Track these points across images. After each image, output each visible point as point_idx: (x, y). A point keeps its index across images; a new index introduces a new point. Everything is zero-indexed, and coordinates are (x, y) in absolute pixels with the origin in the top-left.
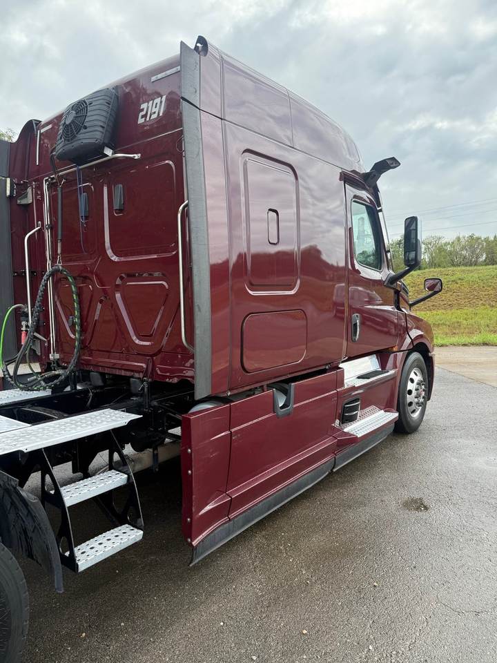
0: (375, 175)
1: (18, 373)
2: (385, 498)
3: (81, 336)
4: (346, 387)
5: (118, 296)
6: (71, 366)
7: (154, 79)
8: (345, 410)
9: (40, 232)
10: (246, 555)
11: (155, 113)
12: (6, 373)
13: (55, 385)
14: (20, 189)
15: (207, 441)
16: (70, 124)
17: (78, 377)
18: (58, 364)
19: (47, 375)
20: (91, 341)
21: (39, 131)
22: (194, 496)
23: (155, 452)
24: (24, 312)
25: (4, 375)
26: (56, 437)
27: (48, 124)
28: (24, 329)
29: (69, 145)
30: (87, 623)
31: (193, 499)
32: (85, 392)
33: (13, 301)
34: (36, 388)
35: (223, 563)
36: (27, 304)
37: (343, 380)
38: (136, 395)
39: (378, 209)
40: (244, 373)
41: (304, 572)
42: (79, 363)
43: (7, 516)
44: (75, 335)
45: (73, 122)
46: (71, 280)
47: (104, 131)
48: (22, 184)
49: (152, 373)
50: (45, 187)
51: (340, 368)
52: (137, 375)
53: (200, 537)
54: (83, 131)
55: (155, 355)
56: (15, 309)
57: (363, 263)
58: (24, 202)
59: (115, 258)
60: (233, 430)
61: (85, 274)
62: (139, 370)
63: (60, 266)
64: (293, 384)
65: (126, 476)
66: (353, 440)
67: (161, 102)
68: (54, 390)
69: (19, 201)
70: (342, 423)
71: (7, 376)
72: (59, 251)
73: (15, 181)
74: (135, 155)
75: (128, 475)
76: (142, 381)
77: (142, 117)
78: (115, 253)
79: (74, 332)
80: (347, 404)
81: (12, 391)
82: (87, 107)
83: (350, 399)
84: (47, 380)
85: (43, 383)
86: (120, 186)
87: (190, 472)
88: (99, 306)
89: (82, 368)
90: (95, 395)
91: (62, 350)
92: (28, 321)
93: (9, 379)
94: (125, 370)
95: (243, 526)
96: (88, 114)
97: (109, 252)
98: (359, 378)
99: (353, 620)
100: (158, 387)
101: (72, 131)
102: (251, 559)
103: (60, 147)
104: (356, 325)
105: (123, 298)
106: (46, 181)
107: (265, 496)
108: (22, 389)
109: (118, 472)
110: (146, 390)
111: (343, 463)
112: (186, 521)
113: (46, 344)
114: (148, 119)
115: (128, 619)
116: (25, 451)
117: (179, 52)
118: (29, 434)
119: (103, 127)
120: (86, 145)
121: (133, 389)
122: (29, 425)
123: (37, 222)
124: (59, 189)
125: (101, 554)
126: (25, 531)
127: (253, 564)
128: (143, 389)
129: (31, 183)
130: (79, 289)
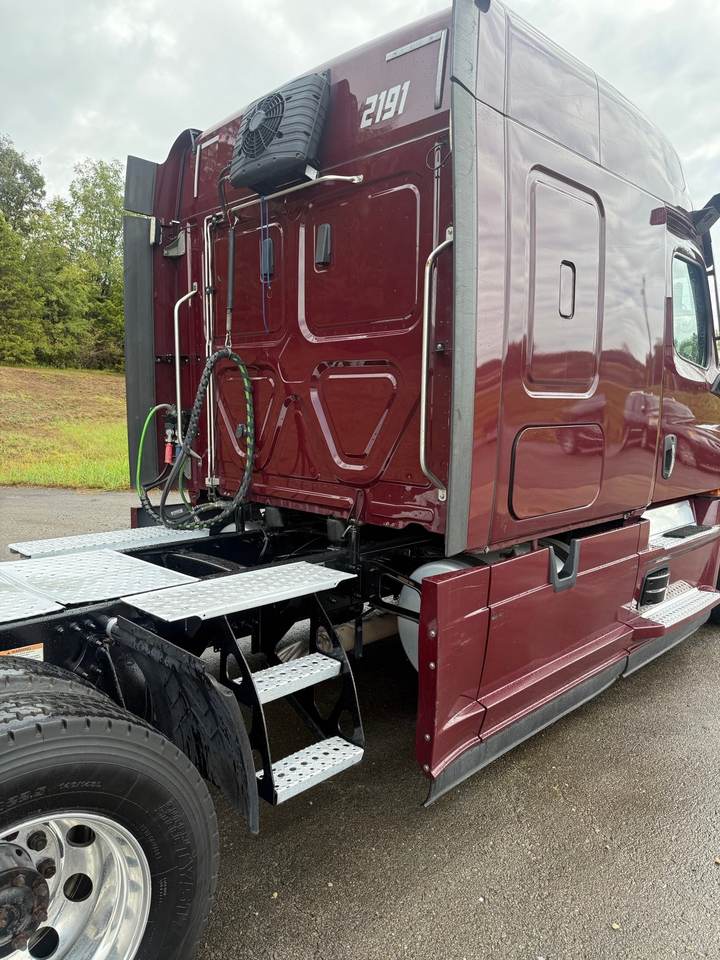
0: (711, 216)
1: (167, 503)
2: (709, 724)
3: (254, 453)
4: (651, 549)
5: (314, 395)
6: (239, 497)
7: (389, 56)
8: (647, 585)
9: (197, 298)
10: (502, 795)
11: (390, 109)
12: (145, 502)
13: (216, 522)
14: (168, 234)
15: (458, 620)
16: (256, 130)
17: (247, 513)
18: (218, 493)
19: (203, 507)
20: (268, 460)
21: (199, 147)
22: (437, 703)
23: (359, 629)
24: (170, 415)
25: (144, 506)
26: (243, 599)
27: (211, 136)
28: (169, 440)
29: (253, 164)
30: (278, 877)
31: (437, 707)
32: (256, 536)
33: (154, 400)
34: (188, 526)
35: (468, 806)
36: (176, 404)
37: (647, 539)
38: (335, 544)
39: (709, 269)
40: (511, 519)
41: (597, 831)
42: (251, 492)
43: (169, 712)
44: (245, 452)
45: (261, 127)
46: (243, 371)
47: (309, 141)
48: (170, 227)
49: (363, 513)
50: (206, 230)
51: (644, 520)
52: (337, 514)
53: (442, 764)
54: (276, 140)
55: (367, 486)
56: (157, 411)
57: (683, 355)
58: (173, 253)
59: (312, 339)
60: (493, 606)
61: (262, 363)
62: (344, 508)
63: (228, 348)
64: (578, 540)
65: (339, 663)
66: (657, 632)
67: (401, 92)
68: (215, 529)
69: (165, 252)
70: (641, 605)
71: (147, 507)
72: (228, 326)
73: (163, 222)
74: (355, 177)
75: (342, 662)
76: (346, 523)
77: (369, 117)
78: (313, 331)
79: (244, 448)
80: (650, 576)
81: (153, 528)
82: (283, 104)
83: (655, 569)
84: (203, 516)
85: (197, 519)
86: (327, 226)
87: (432, 665)
88: (284, 410)
89: (253, 500)
90: (272, 540)
91: (224, 473)
92: (175, 429)
93: (151, 512)
94: (321, 506)
95: (497, 751)
96: (286, 114)
97: (304, 329)
98: (666, 535)
99: (691, 914)
100: (372, 534)
101: (259, 141)
102: (510, 801)
103: (238, 167)
104: (670, 451)
105: (323, 398)
106: (209, 221)
107: (530, 708)
108: (169, 526)
109: (325, 657)
110: (353, 536)
111: (637, 665)
112: (424, 737)
113: (200, 464)
114: (377, 120)
115: (338, 878)
116: (203, 618)
117: (451, 5)
118: (202, 593)
119: (307, 134)
120: (281, 163)
121: (331, 535)
122: (197, 579)
123: (192, 282)
124: (231, 232)
125: (308, 780)
126: (197, 737)
127: (515, 810)
128: (349, 534)
129: (183, 225)
130: (254, 383)
